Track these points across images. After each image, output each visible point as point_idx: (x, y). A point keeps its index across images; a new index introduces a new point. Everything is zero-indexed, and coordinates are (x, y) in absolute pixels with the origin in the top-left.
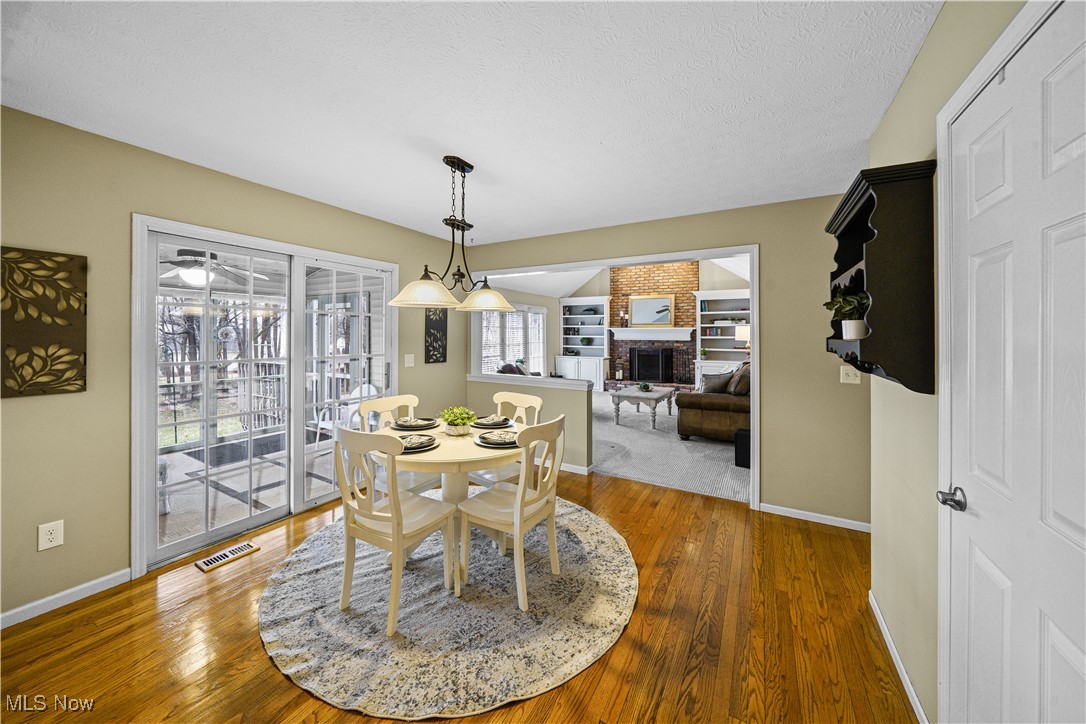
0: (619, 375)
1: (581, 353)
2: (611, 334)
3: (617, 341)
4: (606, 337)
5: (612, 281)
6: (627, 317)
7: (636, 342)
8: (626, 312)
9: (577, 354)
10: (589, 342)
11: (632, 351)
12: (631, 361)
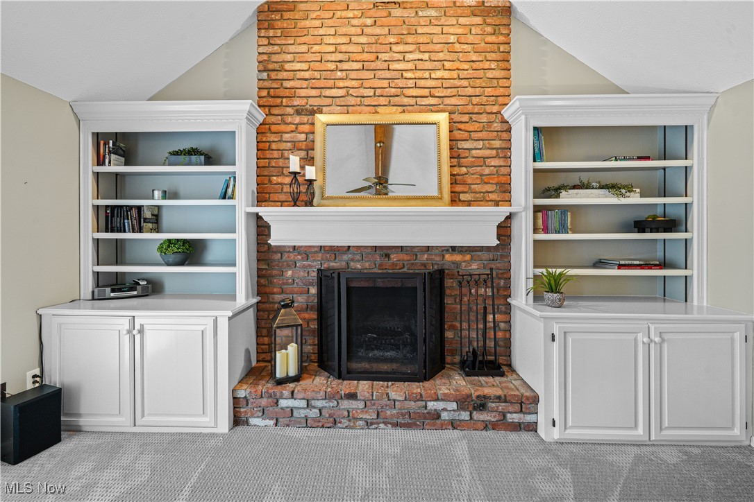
0: (287, 360)
1: (169, 286)
2: (261, 228)
3: (281, 250)
4: (242, 240)
5: (264, 67)
6: (310, 172)
7: (335, 251)
8: (309, 160)
9: (153, 288)
10: (191, 252)
11: (324, 278)
12: (322, 310)
